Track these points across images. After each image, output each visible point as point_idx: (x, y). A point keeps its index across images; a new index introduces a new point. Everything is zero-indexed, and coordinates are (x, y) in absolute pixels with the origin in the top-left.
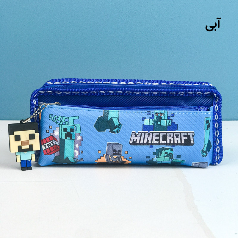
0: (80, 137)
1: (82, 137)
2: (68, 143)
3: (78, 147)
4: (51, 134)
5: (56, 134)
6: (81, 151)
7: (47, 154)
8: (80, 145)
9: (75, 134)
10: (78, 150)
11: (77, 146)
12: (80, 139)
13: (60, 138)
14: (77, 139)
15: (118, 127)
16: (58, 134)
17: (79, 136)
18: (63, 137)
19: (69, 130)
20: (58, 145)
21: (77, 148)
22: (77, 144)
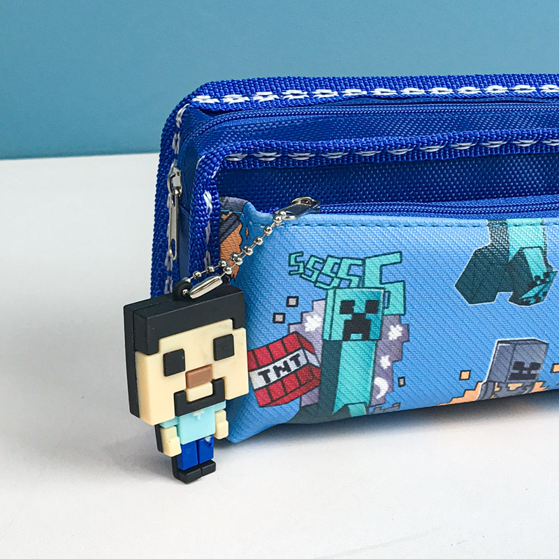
0: (401, 329)
1: (407, 328)
2: (353, 353)
3: (389, 364)
4: (292, 329)
5: (313, 324)
6: (399, 378)
7: (273, 401)
8: (397, 358)
9: (382, 321)
10: (388, 374)
11: (385, 362)
12: (400, 334)
13: (324, 340)
14: (387, 337)
15: (543, 282)
16: (319, 325)
17: (398, 326)
18: (338, 335)
19: (359, 308)
20: (317, 364)
21: (385, 367)
22: (385, 354)
